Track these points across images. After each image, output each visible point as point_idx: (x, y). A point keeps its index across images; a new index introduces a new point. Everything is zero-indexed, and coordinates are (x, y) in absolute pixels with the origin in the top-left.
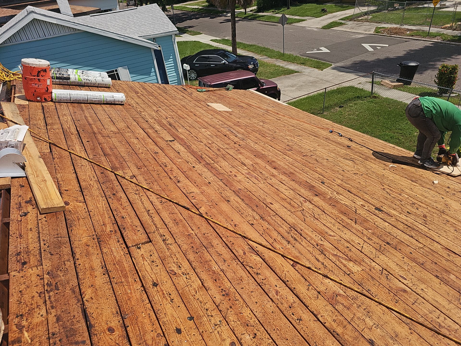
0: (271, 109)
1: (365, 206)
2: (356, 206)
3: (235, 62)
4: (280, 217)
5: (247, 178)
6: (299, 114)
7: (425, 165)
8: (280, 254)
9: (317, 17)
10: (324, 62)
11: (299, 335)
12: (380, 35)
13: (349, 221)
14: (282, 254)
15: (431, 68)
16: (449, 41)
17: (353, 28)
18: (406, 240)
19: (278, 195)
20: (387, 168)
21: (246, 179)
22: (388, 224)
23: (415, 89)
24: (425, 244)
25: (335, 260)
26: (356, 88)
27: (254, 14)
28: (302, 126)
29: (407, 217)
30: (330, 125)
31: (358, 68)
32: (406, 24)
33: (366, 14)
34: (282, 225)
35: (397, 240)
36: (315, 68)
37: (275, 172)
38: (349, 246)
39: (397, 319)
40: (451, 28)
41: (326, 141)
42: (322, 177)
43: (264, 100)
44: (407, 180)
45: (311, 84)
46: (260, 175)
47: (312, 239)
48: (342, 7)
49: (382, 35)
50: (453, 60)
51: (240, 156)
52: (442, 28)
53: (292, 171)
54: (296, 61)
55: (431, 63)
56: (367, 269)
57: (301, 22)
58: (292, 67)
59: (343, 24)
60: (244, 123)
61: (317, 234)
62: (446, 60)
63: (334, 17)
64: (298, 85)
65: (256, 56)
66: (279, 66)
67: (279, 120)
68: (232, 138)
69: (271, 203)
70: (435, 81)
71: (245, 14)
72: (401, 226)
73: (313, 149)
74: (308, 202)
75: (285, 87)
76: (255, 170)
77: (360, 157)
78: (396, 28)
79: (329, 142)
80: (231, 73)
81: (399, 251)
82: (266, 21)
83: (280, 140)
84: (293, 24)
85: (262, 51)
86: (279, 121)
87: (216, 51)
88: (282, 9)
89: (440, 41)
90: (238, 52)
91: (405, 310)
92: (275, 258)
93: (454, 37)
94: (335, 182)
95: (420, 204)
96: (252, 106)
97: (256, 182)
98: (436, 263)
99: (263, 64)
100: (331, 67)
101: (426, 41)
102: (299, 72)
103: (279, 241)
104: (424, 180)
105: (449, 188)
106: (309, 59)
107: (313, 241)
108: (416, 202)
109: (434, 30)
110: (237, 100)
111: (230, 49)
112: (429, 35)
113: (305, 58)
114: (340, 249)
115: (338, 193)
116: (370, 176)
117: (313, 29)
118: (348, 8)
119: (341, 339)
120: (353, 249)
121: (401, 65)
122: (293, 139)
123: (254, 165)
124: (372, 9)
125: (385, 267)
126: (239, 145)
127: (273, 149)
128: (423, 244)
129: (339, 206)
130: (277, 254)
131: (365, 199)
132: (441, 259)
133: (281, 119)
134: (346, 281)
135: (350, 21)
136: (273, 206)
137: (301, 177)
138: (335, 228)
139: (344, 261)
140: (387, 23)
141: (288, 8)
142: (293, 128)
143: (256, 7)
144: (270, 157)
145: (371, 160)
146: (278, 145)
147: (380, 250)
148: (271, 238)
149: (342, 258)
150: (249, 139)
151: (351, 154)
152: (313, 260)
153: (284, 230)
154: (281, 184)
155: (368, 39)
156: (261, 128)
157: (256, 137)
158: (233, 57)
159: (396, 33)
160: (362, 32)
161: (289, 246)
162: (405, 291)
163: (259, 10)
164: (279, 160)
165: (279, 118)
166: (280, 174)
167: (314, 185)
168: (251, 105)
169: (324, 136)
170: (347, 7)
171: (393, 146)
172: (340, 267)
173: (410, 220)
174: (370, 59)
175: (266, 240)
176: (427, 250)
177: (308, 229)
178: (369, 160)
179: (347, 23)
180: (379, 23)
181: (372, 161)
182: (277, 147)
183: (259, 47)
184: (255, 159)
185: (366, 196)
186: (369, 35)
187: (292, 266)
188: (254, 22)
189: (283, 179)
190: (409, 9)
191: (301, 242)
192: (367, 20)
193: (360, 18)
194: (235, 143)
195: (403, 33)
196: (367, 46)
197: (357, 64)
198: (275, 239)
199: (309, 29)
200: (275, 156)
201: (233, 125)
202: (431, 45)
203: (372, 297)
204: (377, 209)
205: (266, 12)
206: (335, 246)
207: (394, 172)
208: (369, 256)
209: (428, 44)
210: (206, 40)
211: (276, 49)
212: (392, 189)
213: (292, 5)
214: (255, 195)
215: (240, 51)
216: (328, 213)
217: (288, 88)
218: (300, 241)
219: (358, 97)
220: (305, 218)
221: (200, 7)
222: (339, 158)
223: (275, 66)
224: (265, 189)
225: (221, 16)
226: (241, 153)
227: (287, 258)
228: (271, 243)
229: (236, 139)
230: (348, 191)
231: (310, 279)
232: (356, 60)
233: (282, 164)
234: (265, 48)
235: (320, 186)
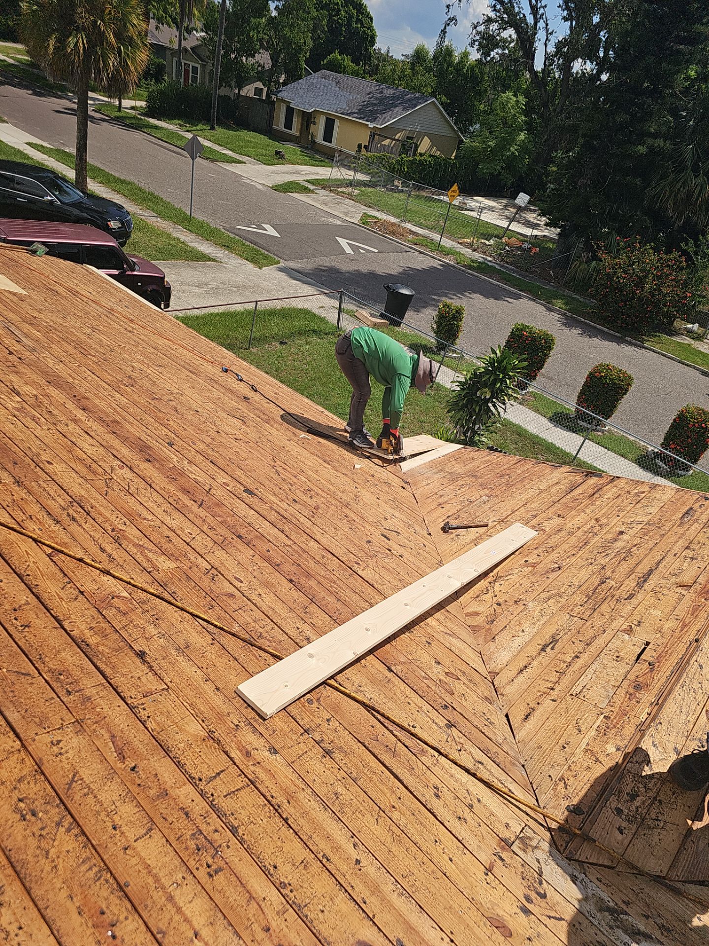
0: (120, 309)
1: (228, 486)
2: (214, 483)
3: (77, 205)
4: (59, 485)
5: (14, 416)
6: (178, 330)
7: (355, 442)
8: (31, 537)
9: (264, 164)
10: (267, 253)
11: (14, 644)
12: (369, 230)
13: (189, 503)
14: (36, 537)
15: (434, 305)
16: (465, 266)
17: (326, 204)
18: (270, 534)
19: (70, 452)
20: (296, 439)
21: (10, 417)
22: (254, 512)
23: (405, 335)
24: (296, 541)
25: (135, 552)
26: (314, 314)
27: (139, 116)
28: (173, 352)
29: (289, 506)
30: (230, 360)
31: (324, 278)
32: (409, 222)
33: (351, 184)
34: (56, 497)
35: (256, 533)
36: (247, 260)
37: (81, 415)
38: (170, 535)
39: (200, 628)
40: (470, 246)
41: (209, 384)
42: (173, 436)
43: (113, 291)
44: (317, 458)
45: (235, 289)
46: (47, 416)
47: (107, 520)
48: (312, 158)
49: (372, 231)
50: (465, 299)
51: (13, 377)
52: (459, 243)
53: (117, 418)
54: (213, 237)
55: (435, 297)
56: (185, 567)
57: (233, 164)
58: (205, 248)
59: (310, 190)
60: (46, 322)
61: (120, 516)
62: (455, 297)
63: (297, 172)
64: (210, 286)
65: (130, 207)
66: (178, 239)
67: (131, 332)
68: (7, 342)
69: (48, 462)
70: (433, 328)
71: (119, 111)
72: (273, 516)
73: (177, 391)
74: (126, 469)
75: (183, 283)
76: (38, 405)
77: (259, 417)
78: (393, 224)
79: (215, 385)
80: (63, 227)
81: (252, 547)
82: (162, 140)
83: (118, 365)
84: (218, 163)
85: (147, 199)
86: (129, 334)
87: (37, 170)
88: (200, 127)
89: (452, 263)
90: (89, 187)
91: (219, 618)
92: (19, 543)
93: (472, 261)
94: (195, 446)
95: (320, 492)
96: (80, 296)
97: (32, 425)
98: (299, 565)
99: (144, 227)
100: (278, 265)
101: (434, 258)
102: (216, 261)
103: (38, 519)
104: (343, 461)
105: (373, 476)
106: (238, 241)
107: (107, 524)
108: (314, 488)
109: (447, 243)
110: (48, 277)
111: (71, 174)
112: (438, 248)
113: (232, 236)
114: (152, 539)
115: (190, 462)
116: (261, 445)
117: (256, 184)
118: (323, 164)
119: (90, 650)
120: (175, 540)
121: (388, 288)
122: (145, 369)
123: (41, 397)
124: (361, 179)
125: (217, 565)
126: (20, 358)
127: (95, 377)
128: (293, 541)
129: (183, 480)
130: (24, 537)
131: (235, 476)
132: (310, 560)
133: (135, 332)
134: (141, 580)
135: (323, 188)
136: (51, 466)
137: (132, 430)
138: (158, 511)
139: (150, 555)
140: (382, 211)
141: (212, 128)
142: (153, 350)
143: (145, 103)
144: (82, 390)
145: (274, 425)
146: (109, 374)
147: (222, 545)
148: (24, 513)
149: (150, 551)
150: (48, 351)
151: (245, 411)
152: (95, 549)
153: (57, 505)
154: (85, 435)
155: (347, 231)
156: (83, 337)
157: (66, 352)
158: (77, 195)
159: (393, 233)
160: (341, 215)
161: (57, 528)
162: (232, 596)
163: (151, 112)
164: (99, 398)
165: (131, 329)
166: (91, 419)
167: (152, 445)
168: (78, 292)
169: (209, 375)
170: (321, 161)
171: (322, 409)
172: (140, 561)
173: (291, 510)
174: (345, 267)
175: (10, 515)
176: (296, 549)
177: (106, 508)
178: (273, 423)
179: (317, 191)
180: (370, 207)
181: (276, 425)
182: (106, 376)
183: (140, 189)
184: (45, 388)
185: (239, 472)
186: (351, 224)
187: (49, 556)
188: (137, 135)
189: (94, 428)
190: (418, 197)
191: (83, 525)
192: (351, 197)
193: (340, 190)
194: (11, 353)
195: (403, 235)
196: (343, 242)
197: (324, 271)
198: (30, 516)
199: (248, 182)
200: (94, 391)
201: (20, 320)
202: (439, 267)
203: (173, 601)
204: (247, 491)
205: (164, 121)
206: (146, 534)
207: (303, 445)
208: (198, 551)
209: (436, 264)
210: (16, 141)
211: (178, 205)
212: (286, 467)
213: (221, 124)
214: (19, 445)
215: (93, 186)
216: (157, 488)
217: (190, 288)
218: (82, 522)
219: (314, 331)
220: (110, 490)
221: (10, 61)
222: (221, 413)
223: (169, 236)
224: (46, 438)
225: (60, 97)
226: (16, 373)
227: (44, 544)
228: (19, 520)
229: (16, 347)
230: (211, 462)
231: (75, 575)
232: (321, 263)
233: (103, 405)
234: (152, 194)
235: (163, 448)
